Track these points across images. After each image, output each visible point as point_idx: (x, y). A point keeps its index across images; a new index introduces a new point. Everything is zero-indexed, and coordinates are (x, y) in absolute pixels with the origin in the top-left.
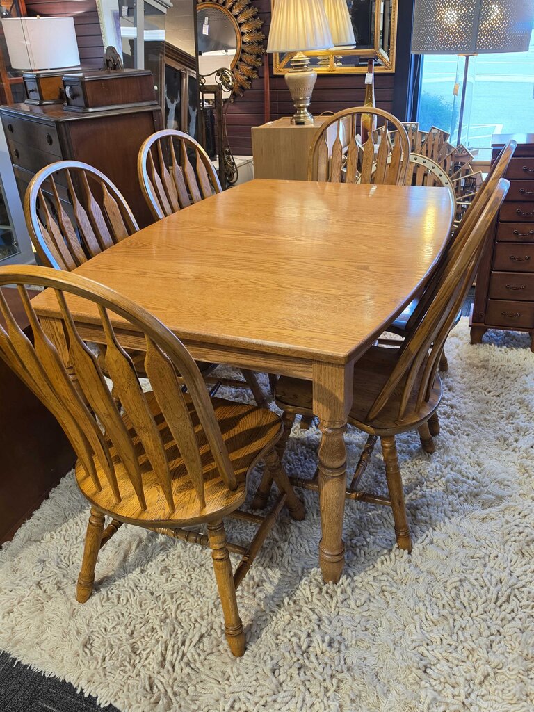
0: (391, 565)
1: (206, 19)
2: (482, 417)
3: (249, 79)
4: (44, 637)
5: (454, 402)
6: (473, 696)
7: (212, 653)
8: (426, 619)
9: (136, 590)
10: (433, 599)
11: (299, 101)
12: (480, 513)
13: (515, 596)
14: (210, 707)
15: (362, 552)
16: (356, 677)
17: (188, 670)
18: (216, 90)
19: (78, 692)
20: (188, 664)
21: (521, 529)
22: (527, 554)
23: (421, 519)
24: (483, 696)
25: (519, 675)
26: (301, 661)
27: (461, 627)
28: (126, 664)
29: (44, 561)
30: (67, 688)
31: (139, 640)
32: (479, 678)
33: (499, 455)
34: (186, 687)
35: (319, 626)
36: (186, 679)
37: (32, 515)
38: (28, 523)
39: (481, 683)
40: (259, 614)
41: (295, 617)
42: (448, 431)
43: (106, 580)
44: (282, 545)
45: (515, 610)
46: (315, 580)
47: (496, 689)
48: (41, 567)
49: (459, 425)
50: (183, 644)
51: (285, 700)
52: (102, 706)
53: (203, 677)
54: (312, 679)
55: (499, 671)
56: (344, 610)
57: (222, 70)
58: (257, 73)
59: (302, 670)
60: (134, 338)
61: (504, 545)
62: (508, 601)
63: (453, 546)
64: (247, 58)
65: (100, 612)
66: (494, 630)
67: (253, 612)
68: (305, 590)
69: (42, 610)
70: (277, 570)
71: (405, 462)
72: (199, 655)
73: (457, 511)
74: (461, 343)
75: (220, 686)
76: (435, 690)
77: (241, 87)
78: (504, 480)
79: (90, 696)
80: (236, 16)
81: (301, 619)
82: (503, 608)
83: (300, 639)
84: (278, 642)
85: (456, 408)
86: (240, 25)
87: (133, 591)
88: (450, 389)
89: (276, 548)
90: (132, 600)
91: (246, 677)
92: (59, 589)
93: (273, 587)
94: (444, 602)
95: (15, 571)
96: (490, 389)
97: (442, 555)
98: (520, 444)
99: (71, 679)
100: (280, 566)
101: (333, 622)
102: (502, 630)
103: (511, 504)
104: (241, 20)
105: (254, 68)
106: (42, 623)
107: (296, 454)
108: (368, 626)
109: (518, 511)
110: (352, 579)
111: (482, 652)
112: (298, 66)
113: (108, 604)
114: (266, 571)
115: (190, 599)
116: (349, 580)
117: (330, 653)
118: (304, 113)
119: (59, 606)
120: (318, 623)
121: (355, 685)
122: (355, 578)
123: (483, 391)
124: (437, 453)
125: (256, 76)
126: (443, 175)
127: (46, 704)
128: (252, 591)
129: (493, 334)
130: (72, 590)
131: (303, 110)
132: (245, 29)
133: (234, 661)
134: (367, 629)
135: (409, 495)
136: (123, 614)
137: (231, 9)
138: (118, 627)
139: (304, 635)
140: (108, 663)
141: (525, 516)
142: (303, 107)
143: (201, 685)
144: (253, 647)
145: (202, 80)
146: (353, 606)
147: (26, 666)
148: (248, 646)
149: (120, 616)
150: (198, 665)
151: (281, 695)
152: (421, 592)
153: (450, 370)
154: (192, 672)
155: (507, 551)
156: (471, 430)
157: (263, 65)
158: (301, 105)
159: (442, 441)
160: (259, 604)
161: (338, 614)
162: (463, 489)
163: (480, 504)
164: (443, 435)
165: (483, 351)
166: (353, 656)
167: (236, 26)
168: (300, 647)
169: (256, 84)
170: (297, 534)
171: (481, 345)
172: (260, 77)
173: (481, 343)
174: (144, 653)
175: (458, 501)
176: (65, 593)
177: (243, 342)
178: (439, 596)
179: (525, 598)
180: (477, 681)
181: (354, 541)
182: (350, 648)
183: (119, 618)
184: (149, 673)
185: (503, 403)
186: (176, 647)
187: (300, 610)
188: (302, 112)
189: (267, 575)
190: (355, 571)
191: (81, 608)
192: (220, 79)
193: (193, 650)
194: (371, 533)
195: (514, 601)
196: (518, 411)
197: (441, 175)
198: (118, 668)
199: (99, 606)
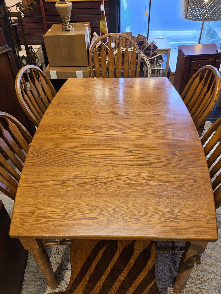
11: (65, 19)
18: (18, 15)
57: (19, 4)
112: (62, 0)
126: (145, 56)
131: (68, 23)
142: (67, 22)
145: (9, 9)
188: (67, 24)
192: (19, 9)
197: (144, 57)
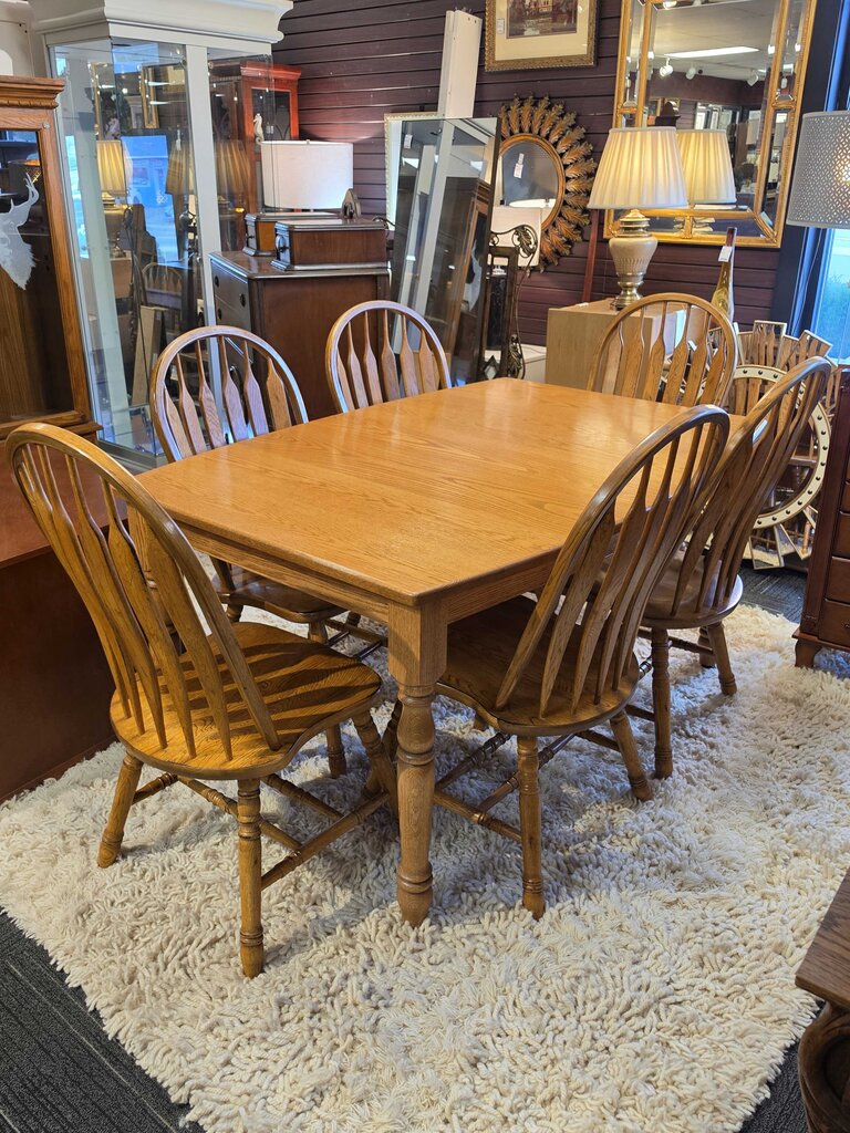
0: (502, 925)
1: (522, 156)
2: (750, 770)
3: (569, 242)
4: (42, 893)
5: (719, 741)
6: (523, 1114)
7: (219, 963)
8: (515, 1004)
9: (168, 869)
10: (538, 983)
11: (625, 277)
12: (670, 894)
13: (657, 1012)
14: (185, 1022)
15: (470, 898)
16: (379, 1042)
17: (180, 973)
18: (511, 254)
19: (52, 963)
20: (183, 966)
21: (717, 930)
22: (707, 964)
23: (576, 880)
24: (539, 1119)
25: (602, 1108)
26: (322, 1005)
27: (557, 1028)
28: (115, 946)
29: (82, 811)
30: (41, 954)
31: (144, 925)
32: (546, 1094)
33: (747, 826)
34: (169, 992)
35: (365, 971)
36: (173, 982)
37: (93, 756)
38: (86, 763)
39: (544, 1103)
40: (299, 936)
41: (342, 952)
42: (687, 777)
43: (140, 850)
44: (368, 862)
45: (647, 1030)
46: (391, 916)
47: (561, 1116)
48: (75, 815)
49: (707, 773)
50: (190, 943)
51: (277, 1042)
52: (70, 986)
53: (194, 986)
54: (325, 1029)
55: (577, 1096)
56: (410, 963)
57: (523, 227)
58: (581, 235)
59: (317, 1016)
60: (217, 543)
61: (679, 944)
62: (643, 1014)
63: (605, 924)
64: (568, 213)
65: (116, 882)
66: (600, 1044)
67: (292, 932)
68: (370, 924)
69: (54, 863)
70: (349, 892)
71: (598, 803)
72: (203, 960)
73: (636, 884)
74: (780, 661)
75: (209, 1003)
76: (474, 1091)
77: (557, 252)
78: (732, 860)
79: (62, 971)
80: (562, 155)
81: (348, 957)
82: (629, 1022)
83: (332, 979)
84: (305, 974)
85: (718, 751)
86: (566, 166)
87: (164, 869)
88: (724, 722)
89: (359, 865)
90: (159, 880)
91: (245, 1002)
92: (83, 844)
93: (332, 910)
94: (550, 990)
95: (46, 813)
96: (788, 734)
97: (582, 932)
98: (790, 819)
99: (49, 946)
100: (356, 888)
101: (388, 973)
102: (612, 1048)
103: (722, 894)
104: (567, 160)
105: (578, 227)
106: (47, 876)
107: (449, 759)
108: (428, 989)
109: (727, 906)
110: (441, 929)
111: (565, 1066)
112: (630, 229)
113: (128, 875)
114: (334, 889)
115: (224, 895)
116: (434, 927)
117: (365, 1006)
118: (631, 295)
119: (73, 863)
120: (366, 967)
121: (372, 1052)
122: (445, 929)
123: (775, 736)
124: (652, 803)
125: (579, 238)
127: (14, 964)
128: (302, 907)
129: (841, 659)
130: (95, 849)
131: (631, 291)
132: (571, 173)
133: (240, 980)
134: (425, 993)
135: (576, 846)
136: (140, 892)
137: (555, 144)
138: (128, 904)
139: (339, 975)
140: (98, 939)
141: (737, 915)
142: (632, 287)
143: (187, 994)
144: (271, 971)
145: (495, 239)
146: (424, 961)
147: (11, 919)
148: (266, 969)
149: (136, 892)
150: (196, 972)
151: (276, 1034)
152: (524, 970)
153: (737, 695)
154: (185, 977)
155: (680, 953)
156: (723, 784)
157: (591, 223)
158: (629, 283)
159: (667, 788)
160: (305, 926)
161: (399, 965)
162: (664, 857)
163: (676, 884)
164: (674, 781)
165: (810, 680)
166: (389, 1019)
167: (560, 168)
168: (327, 986)
169: (578, 249)
170: (396, 855)
171: (811, 670)
172: (584, 240)
173: (812, 667)
174: (142, 940)
175: (646, 871)
176: (87, 851)
177: (311, 562)
178: (548, 982)
179: (670, 1018)
180: (540, 1098)
181: (467, 884)
182: (391, 1009)
183: (134, 895)
184: (136, 964)
185: (797, 758)
186: (179, 942)
187: (353, 946)
188: (629, 293)
189: (333, 894)
190: (449, 920)
191: (98, 873)
192: (518, 240)
193: (196, 952)
194: (496, 880)
195: (651, 1017)
196: (814, 774)
198: (104, 947)
199: (118, 876)
